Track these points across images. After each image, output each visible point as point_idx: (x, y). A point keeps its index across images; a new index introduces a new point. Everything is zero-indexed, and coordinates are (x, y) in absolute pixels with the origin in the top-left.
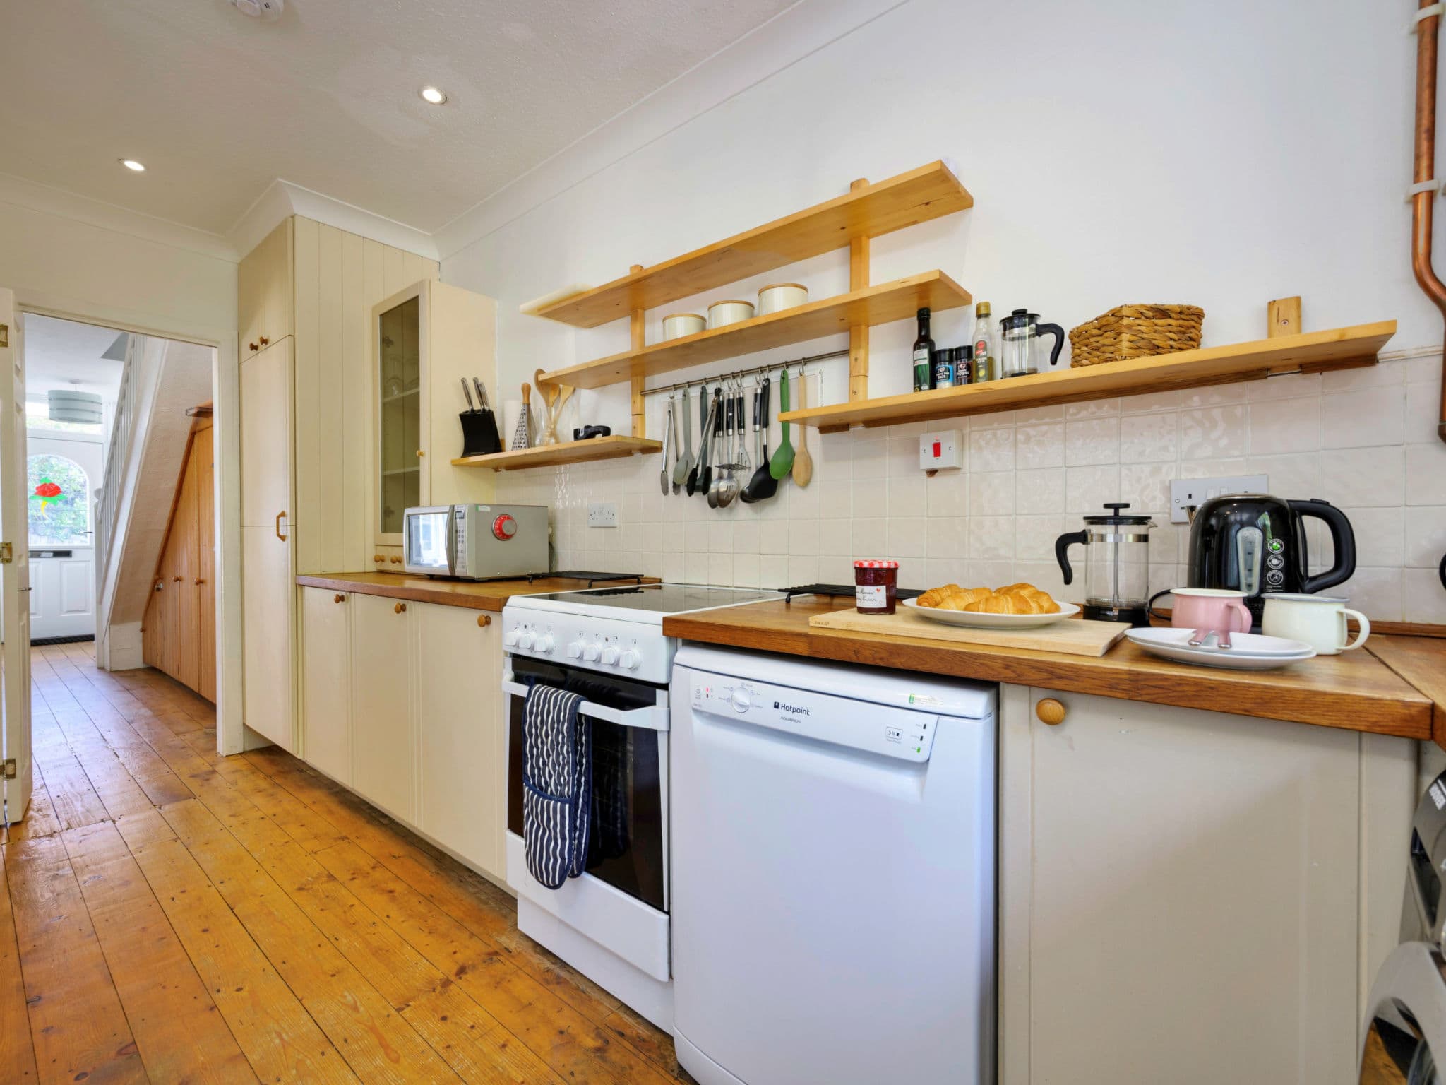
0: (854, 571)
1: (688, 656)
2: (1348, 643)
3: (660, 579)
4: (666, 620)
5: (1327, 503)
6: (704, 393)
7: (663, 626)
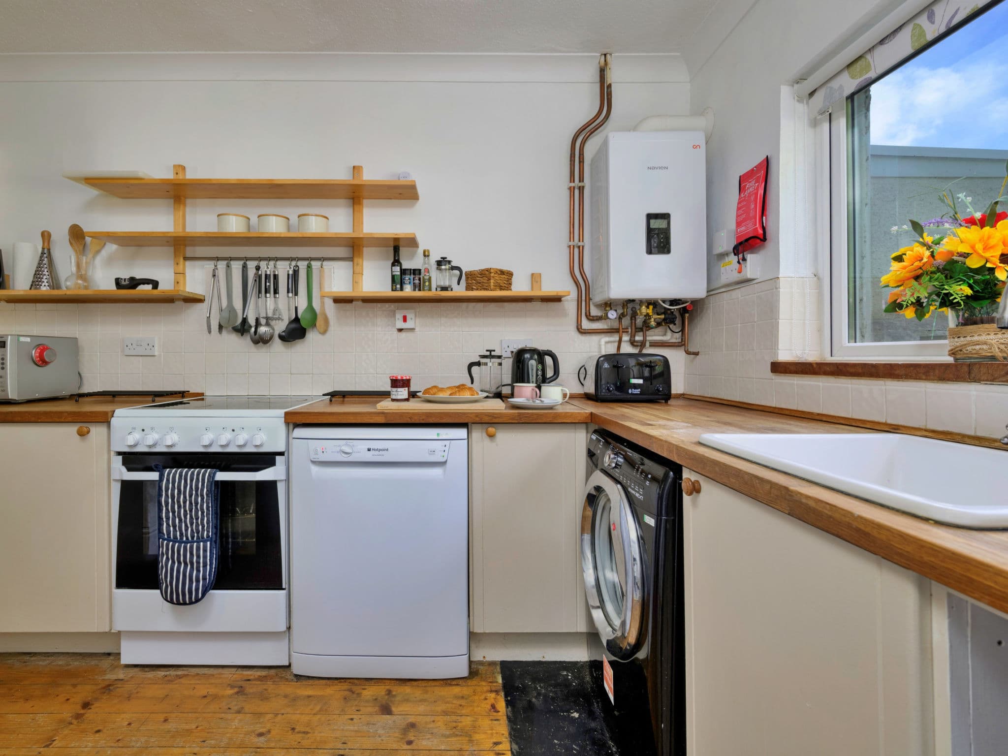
0: (390, 381)
1: (300, 432)
2: (564, 400)
3: (203, 394)
4: (286, 414)
5: (551, 351)
6: (245, 267)
7: (285, 417)
